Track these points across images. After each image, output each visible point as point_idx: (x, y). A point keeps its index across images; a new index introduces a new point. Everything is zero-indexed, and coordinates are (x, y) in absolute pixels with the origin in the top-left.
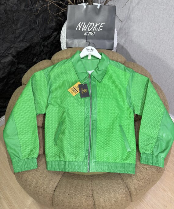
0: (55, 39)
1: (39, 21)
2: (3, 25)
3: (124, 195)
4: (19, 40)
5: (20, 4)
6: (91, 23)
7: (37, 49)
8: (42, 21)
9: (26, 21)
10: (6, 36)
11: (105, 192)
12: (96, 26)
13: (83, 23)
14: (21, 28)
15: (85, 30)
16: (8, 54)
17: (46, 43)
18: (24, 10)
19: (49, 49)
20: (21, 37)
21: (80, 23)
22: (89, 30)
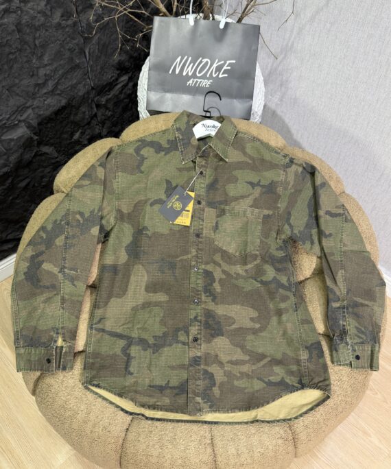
0: (124, 91)
1: (90, 49)
2: (11, 57)
3: (280, 441)
4: (45, 91)
5: (51, 10)
6: (205, 60)
7: (84, 113)
8: (97, 51)
9: (62, 49)
10: (17, 81)
11: (240, 434)
12: (215, 66)
13: (186, 57)
14: (50, 64)
16: (20, 121)
17: (102, 99)
18: (59, 24)
19: (108, 113)
20: (50, 84)
21: (180, 58)
22: (198, 75)
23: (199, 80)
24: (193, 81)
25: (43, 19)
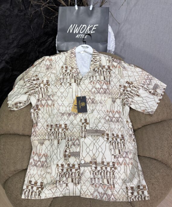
0: (51, 45)
1: (33, 26)
4: (13, 46)
5: (13, 8)
6: (84, 26)
7: (33, 55)
8: (36, 26)
9: (20, 26)
12: (89, 28)
13: (75, 25)
14: (14, 33)
15: (77, 32)
16: (2, 60)
17: (41, 49)
18: (17, 15)
20: (15, 43)
21: (72, 25)
22: (81, 33)
23: (82, 35)
24: (79, 36)
25: (9, 12)
